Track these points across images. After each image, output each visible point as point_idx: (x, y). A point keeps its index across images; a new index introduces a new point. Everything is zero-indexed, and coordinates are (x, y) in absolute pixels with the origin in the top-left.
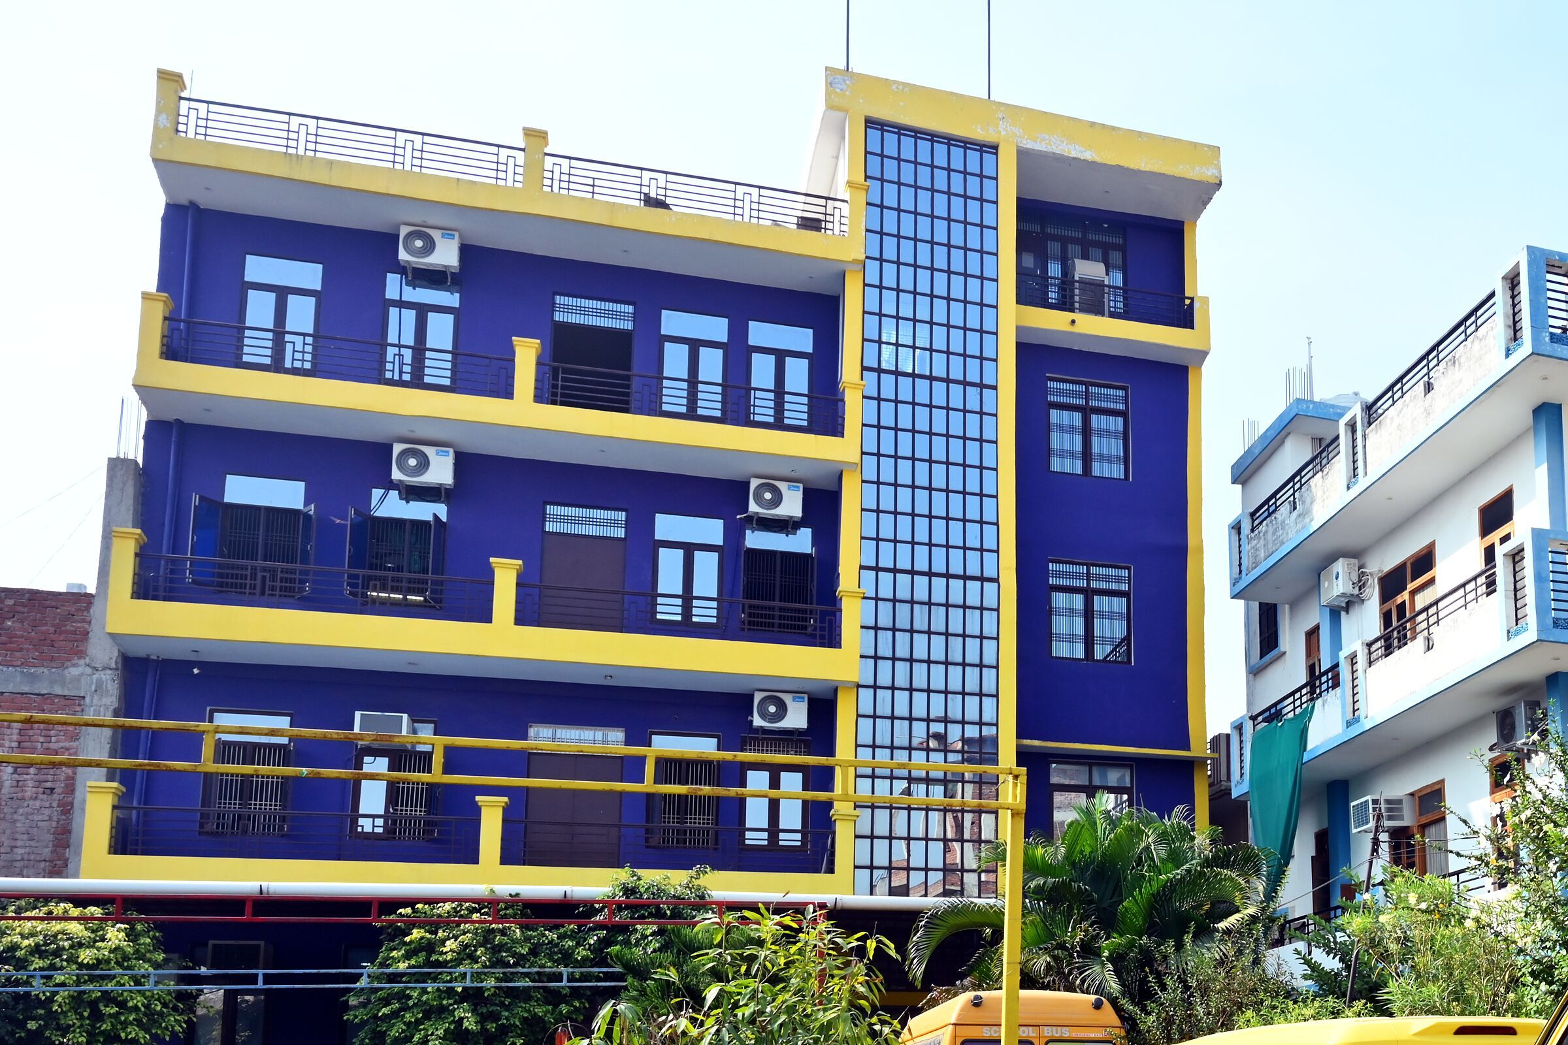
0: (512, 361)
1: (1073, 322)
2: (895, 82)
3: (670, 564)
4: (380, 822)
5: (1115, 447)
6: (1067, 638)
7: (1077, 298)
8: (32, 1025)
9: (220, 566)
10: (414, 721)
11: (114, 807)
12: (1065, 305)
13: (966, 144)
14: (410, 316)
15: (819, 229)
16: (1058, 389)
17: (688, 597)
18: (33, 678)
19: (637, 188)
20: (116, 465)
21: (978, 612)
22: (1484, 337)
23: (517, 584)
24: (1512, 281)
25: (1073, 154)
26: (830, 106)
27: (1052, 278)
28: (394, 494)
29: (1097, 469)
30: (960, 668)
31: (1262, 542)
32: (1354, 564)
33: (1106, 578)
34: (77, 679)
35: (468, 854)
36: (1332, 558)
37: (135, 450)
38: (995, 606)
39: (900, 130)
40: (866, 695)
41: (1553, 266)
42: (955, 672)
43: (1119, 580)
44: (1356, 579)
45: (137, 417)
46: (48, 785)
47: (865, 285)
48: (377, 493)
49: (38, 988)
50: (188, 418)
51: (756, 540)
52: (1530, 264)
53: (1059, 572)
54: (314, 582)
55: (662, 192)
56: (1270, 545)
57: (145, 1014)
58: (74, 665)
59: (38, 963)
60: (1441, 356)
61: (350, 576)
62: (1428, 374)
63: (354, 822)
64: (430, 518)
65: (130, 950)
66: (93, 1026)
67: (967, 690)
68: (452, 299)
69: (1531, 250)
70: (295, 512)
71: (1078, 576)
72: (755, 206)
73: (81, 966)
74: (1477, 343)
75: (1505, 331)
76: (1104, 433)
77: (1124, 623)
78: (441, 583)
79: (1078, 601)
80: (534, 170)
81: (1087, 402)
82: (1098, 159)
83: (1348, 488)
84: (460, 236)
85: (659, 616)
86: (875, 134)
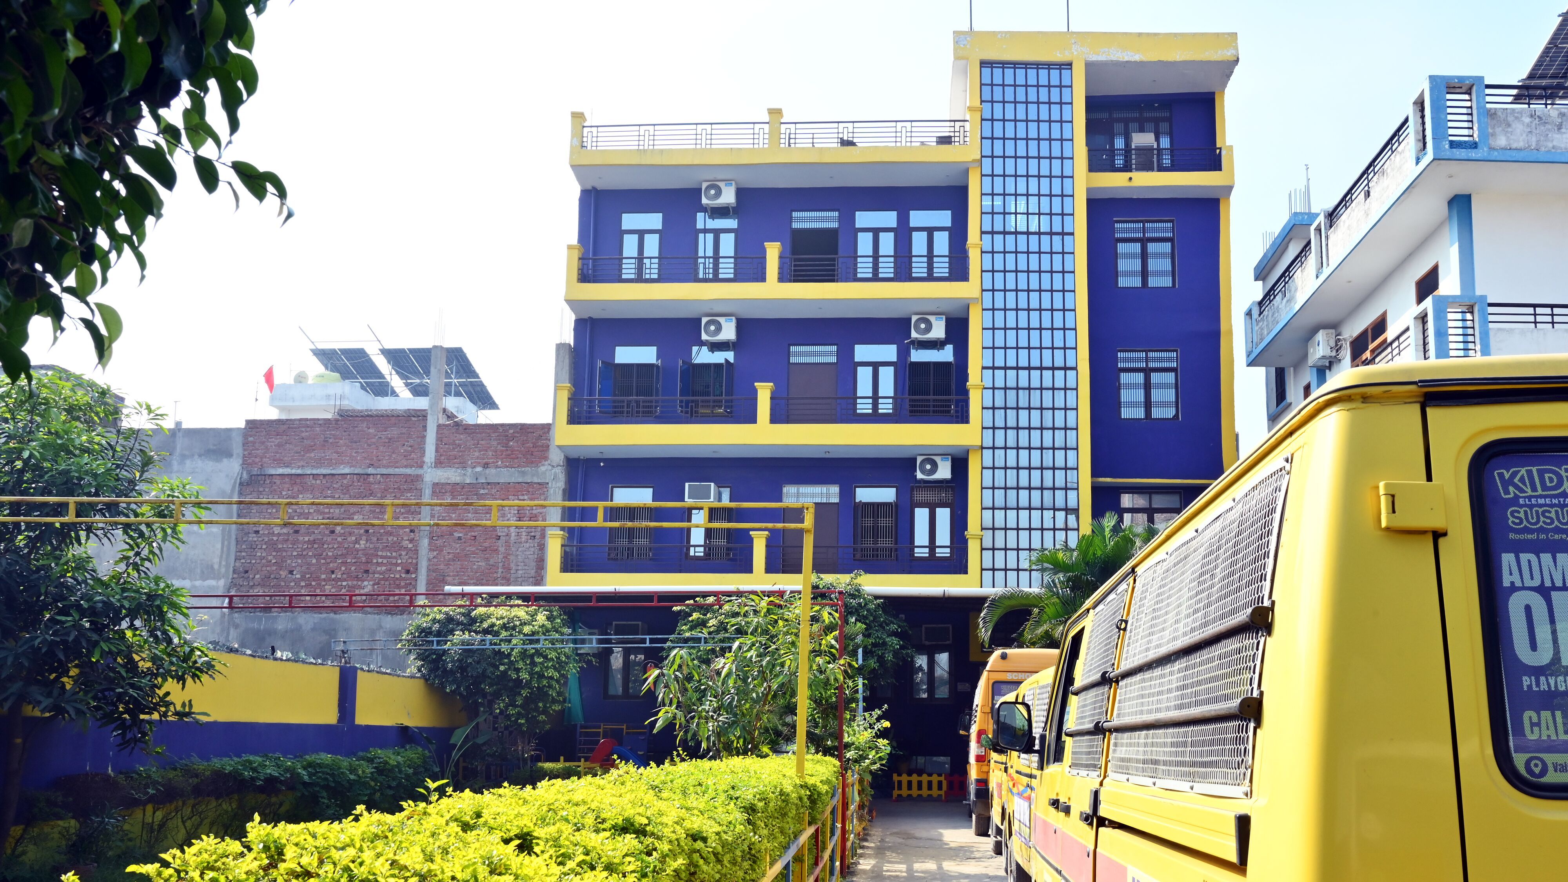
0: (764, 258)
1: (1130, 179)
2: (999, 32)
3: (864, 375)
4: (702, 549)
5: (1166, 264)
6: (1132, 405)
7: (1134, 162)
8: (502, 668)
9: (614, 401)
10: (719, 487)
11: (562, 546)
12: (1127, 168)
13: (1049, 66)
14: (710, 237)
15: (950, 143)
16: (1122, 228)
17: (875, 398)
18: (524, 473)
19: (836, 135)
20: (560, 347)
21: (1063, 391)
22: (1403, 151)
23: (771, 398)
24: (1420, 104)
25: (1126, 59)
26: (957, 58)
27: (1117, 150)
28: (705, 348)
29: (1153, 282)
30: (1051, 432)
31: (1265, 323)
32: (1332, 334)
33: (1160, 360)
34: (544, 473)
35: (746, 567)
36: (1314, 331)
37: (569, 338)
38: (1075, 387)
39: (1004, 65)
40: (988, 453)
41: (1454, 87)
42: (1048, 434)
43: (1169, 360)
44: (1333, 344)
45: (570, 318)
46: (533, 534)
47: (982, 175)
48: (695, 349)
49: (504, 648)
50: (595, 316)
51: (918, 356)
52: (1431, 89)
53: (1124, 358)
54: (662, 407)
55: (851, 135)
56: (1270, 325)
57: (558, 663)
58: (543, 465)
59: (504, 634)
60: (1376, 170)
61: (681, 401)
62: (1368, 184)
63: (688, 550)
64: (723, 361)
65: (550, 626)
66: (532, 669)
67: (1056, 446)
68: (732, 223)
69: (1432, 78)
70: (652, 365)
71: (1139, 360)
72: (909, 134)
73: (525, 635)
74: (1398, 157)
75: (1416, 145)
76: (1158, 255)
77: (1174, 390)
78: (732, 401)
79: (1140, 378)
80: (775, 134)
81: (1144, 235)
82: (1144, 59)
83: (1317, 277)
84: (736, 184)
85: (858, 411)
86: (987, 71)
